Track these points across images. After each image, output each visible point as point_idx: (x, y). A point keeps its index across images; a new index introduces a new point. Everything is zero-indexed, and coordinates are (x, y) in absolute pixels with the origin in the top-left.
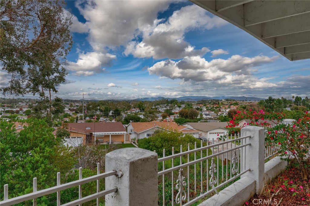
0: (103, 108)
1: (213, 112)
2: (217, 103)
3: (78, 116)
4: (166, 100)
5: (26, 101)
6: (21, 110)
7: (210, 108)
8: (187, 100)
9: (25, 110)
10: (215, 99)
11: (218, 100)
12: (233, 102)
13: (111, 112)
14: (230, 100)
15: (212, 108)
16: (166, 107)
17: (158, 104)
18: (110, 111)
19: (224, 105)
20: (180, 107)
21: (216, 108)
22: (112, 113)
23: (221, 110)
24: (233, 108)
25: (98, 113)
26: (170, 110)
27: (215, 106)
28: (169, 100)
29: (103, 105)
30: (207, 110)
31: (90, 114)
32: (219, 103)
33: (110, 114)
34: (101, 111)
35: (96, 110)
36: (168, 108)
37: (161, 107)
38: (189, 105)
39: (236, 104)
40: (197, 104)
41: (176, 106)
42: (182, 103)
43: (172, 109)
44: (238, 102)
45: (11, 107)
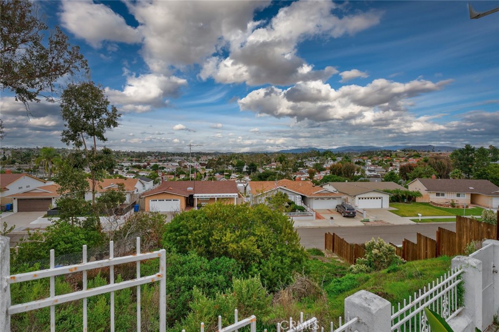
0: (235, 162)
1: (381, 167)
2: (389, 154)
3: (207, 172)
4: (317, 151)
5: (155, 155)
6: (149, 164)
7: (376, 162)
8: (347, 152)
9: (152, 164)
10: (386, 149)
11: (391, 151)
12: (413, 154)
13: (245, 167)
14: (408, 151)
15: (380, 162)
16: (315, 161)
17: (306, 158)
18: (244, 165)
19: (400, 157)
20: (334, 160)
21: (386, 161)
22: (247, 169)
23: (394, 164)
24: (412, 161)
25: (230, 168)
26: (320, 164)
27: (385, 159)
28: (321, 152)
29: (236, 158)
30: (373, 164)
31: (221, 169)
32: (391, 155)
33: (244, 169)
34: (234, 166)
35: (228, 165)
36: (319, 162)
37: (309, 160)
38: (347, 158)
39: (418, 156)
40: (360, 156)
41: (329, 159)
42: (339, 155)
43: (323, 164)
44: (420, 153)
45: (139, 161)
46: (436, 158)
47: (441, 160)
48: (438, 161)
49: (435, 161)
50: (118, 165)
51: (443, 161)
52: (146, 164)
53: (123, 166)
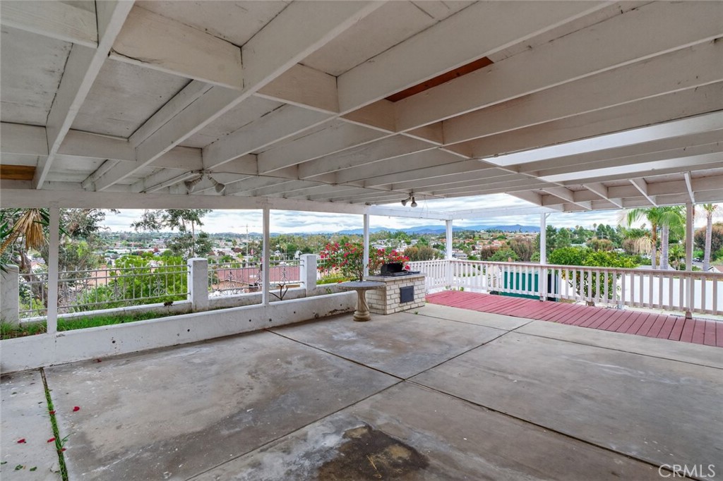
0: (285, 246)
1: (462, 251)
2: (472, 236)
4: (388, 232)
6: (157, 251)
7: (457, 245)
8: (423, 233)
9: (162, 250)
10: (469, 229)
11: (474, 232)
12: (498, 235)
13: (297, 252)
14: (493, 232)
15: (461, 245)
16: (386, 244)
17: (375, 240)
18: (295, 251)
19: (483, 239)
20: (409, 243)
21: (468, 244)
23: (477, 248)
24: (497, 244)
25: (277, 254)
27: (467, 242)
28: (392, 233)
29: (285, 241)
32: (474, 237)
34: (283, 251)
35: (275, 250)
36: (390, 246)
37: (378, 244)
38: (423, 240)
39: (503, 238)
40: (439, 238)
41: (403, 241)
42: (414, 237)
43: (396, 248)
44: (505, 234)
45: (140, 246)
46: (518, 241)
47: (523, 242)
48: (519, 244)
49: (516, 243)
50: (109, 252)
51: (525, 243)
52: (153, 250)
53: (116, 253)
